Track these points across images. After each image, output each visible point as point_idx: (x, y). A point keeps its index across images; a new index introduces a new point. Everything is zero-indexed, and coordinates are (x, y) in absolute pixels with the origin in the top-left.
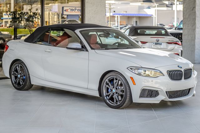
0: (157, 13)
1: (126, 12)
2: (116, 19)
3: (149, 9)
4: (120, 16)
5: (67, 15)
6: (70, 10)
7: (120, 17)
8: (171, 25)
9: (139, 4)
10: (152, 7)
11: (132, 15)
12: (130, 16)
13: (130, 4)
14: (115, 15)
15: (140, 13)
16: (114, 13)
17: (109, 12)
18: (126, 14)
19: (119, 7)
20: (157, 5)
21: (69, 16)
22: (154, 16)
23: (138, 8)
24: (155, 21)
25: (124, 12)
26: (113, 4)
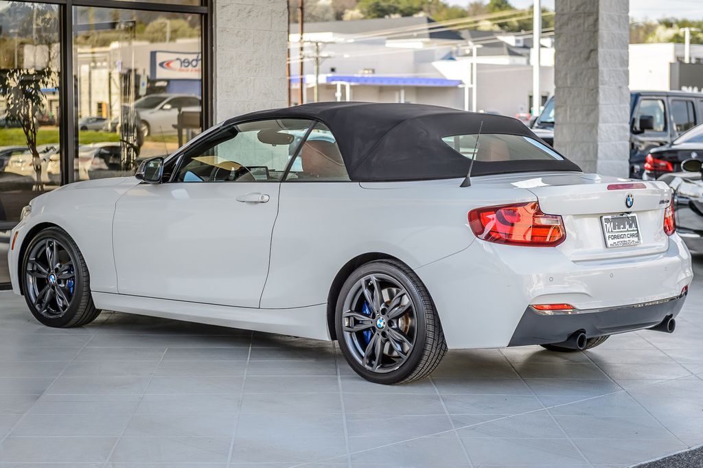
0: (477, 74)
1: (373, 71)
2: (339, 94)
3: (451, 62)
4: (353, 84)
5: (168, 81)
6: (178, 62)
7: (352, 87)
9: (418, 44)
10: (460, 54)
11: (393, 83)
12: (385, 84)
13: (387, 45)
14: (333, 83)
15: (421, 75)
16: (330, 75)
17: (313, 73)
18: (374, 79)
19: (346, 56)
20: (478, 49)
21: (175, 82)
22: (467, 85)
23: (411, 58)
24: (471, 104)
25: (366, 72)
26: (328, 45)
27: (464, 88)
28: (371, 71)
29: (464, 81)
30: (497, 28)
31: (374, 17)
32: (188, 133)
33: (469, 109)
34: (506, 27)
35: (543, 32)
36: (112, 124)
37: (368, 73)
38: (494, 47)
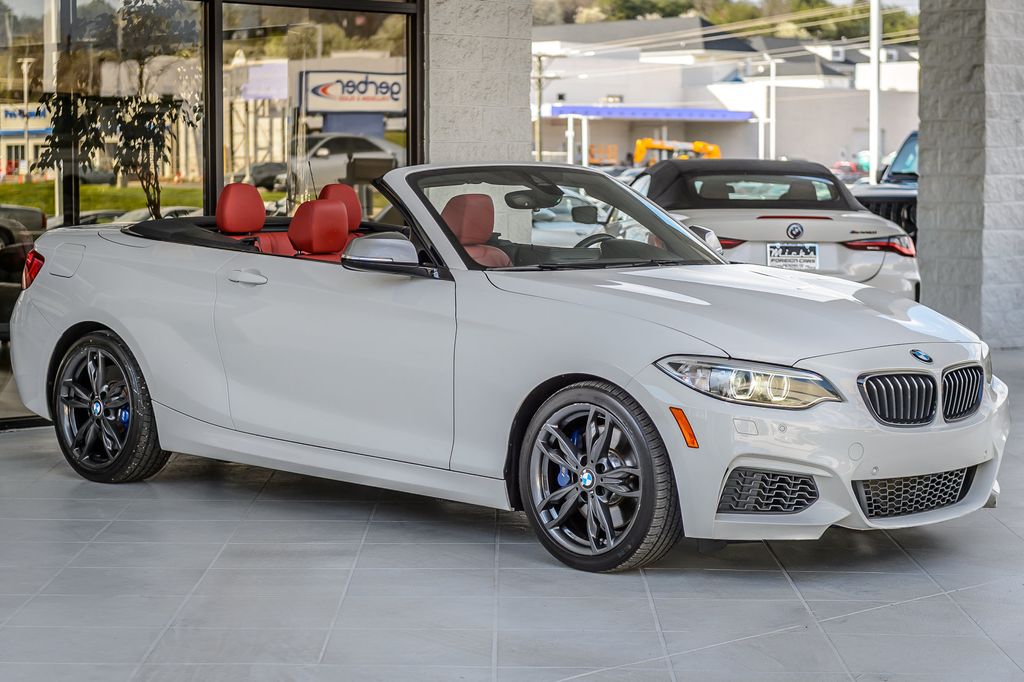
0: (777, 103)
1: (621, 99)
2: (570, 133)
3: (737, 86)
4: (592, 117)
5: (325, 115)
6: (339, 86)
7: (590, 122)
8: (846, 164)
9: (687, 59)
10: (750, 72)
11: (650, 117)
12: (639, 117)
13: (642, 60)
14: (562, 116)
15: (691, 104)
16: (559, 104)
17: (533, 102)
18: (622, 111)
19: (583, 76)
20: (778, 65)
21: (334, 117)
22: (762, 119)
23: (678, 79)
24: (767, 148)
25: (611, 100)
26: (557, 60)
27: (758, 123)
28: (617, 99)
29: (756, 113)
30: (804, 34)
31: (620, 18)
32: (361, 190)
33: (765, 156)
34: (819, 32)
35: (884, 39)
37: (614, 102)
38: (802, 63)
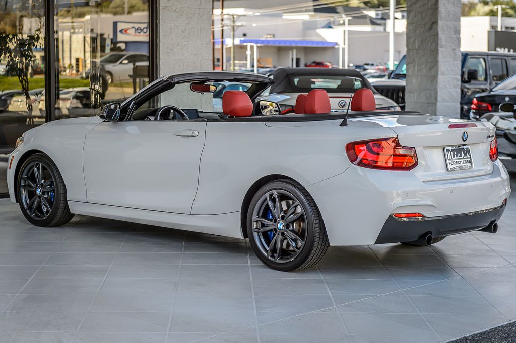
0: (349, 38)
2: (249, 52)
3: (330, 30)
4: (259, 45)
5: (126, 43)
6: (133, 30)
7: (258, 47)
8: (382, 67)
9: (306, 17)
10: (336, 23)
11: (287, 45)
12: (282, 45)
13: (284, 17)
14: (245, 44)
15: (306, 38)
16: (243, 39)
17: (230, 37)
18: (274, 42)
19: (254, 25)
20: (349, 20)
21: (131, 44)
22: (341, 46)
23: (301, 27)
24: (344, 62)
25: (269, 36)
26: (241, 17)
27: (339, 48)
28: (272, 36)
29: (339, 43)
30: (362, 5)
32: (140, 81)
34: (369, 4)
35: (396, 8)
36: (86, 73)
37: (270, 37)
38: (362, 19)
